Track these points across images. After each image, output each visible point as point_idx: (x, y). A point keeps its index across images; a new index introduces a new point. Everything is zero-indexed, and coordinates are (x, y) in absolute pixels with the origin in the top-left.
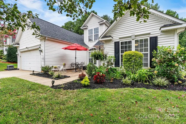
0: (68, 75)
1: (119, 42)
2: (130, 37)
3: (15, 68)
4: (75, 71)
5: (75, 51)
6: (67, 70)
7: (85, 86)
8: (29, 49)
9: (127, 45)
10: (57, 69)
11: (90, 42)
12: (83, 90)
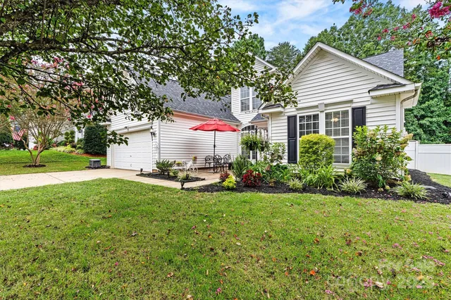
0: (203, 177)
1: (295, 116)
2: (317, 107)
3: (102, 164)
4: (212, 171)
5: (213, 132)
6: (199, 169)
7: (229, 189)
8: (130, 130)
9: (311, 123)
10: (181, 168)
11: (244, 112)
12: (225, 192)
